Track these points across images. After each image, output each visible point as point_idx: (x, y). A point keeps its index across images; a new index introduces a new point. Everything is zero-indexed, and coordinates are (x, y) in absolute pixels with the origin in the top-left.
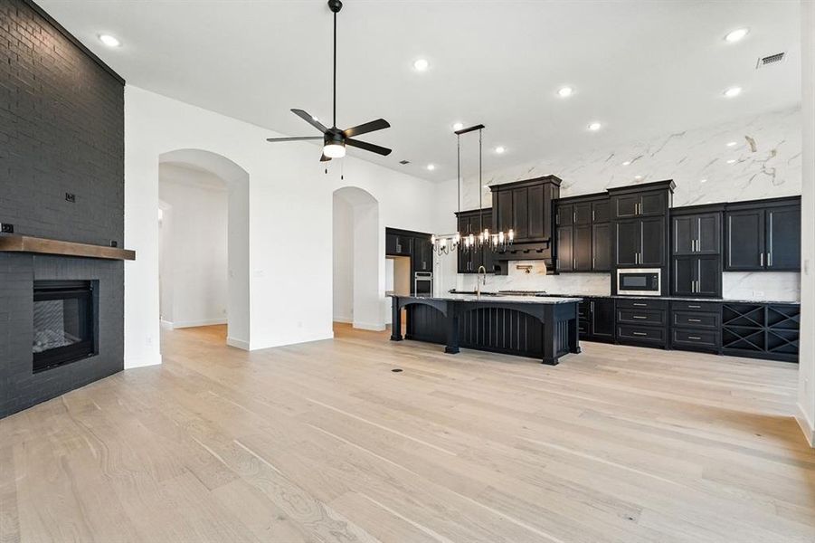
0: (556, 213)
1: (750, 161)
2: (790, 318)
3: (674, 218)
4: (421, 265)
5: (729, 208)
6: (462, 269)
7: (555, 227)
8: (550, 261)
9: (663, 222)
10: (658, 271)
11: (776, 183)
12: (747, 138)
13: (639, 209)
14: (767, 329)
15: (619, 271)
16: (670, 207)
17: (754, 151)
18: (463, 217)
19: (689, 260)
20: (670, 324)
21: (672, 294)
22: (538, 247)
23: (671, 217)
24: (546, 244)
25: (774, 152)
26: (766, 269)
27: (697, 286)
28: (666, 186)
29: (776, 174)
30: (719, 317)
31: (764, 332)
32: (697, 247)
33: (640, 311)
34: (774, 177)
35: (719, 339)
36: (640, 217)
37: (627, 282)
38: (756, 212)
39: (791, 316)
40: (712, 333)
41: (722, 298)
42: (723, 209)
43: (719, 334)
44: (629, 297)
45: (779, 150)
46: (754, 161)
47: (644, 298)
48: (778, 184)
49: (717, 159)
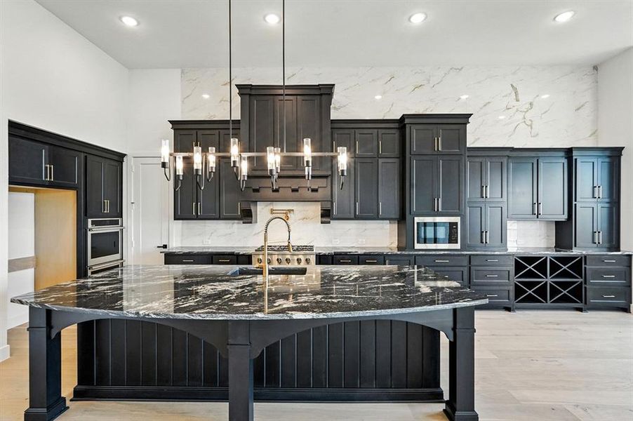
0: (333, 138)
1: (515, 109)
2: (564, 268)
4: (100, 206)
5: (511, 154)
6: (182, 213)
9: (462, 163)
10: (457, 219)
11: (533, 134)
12: (512, 86)
14: (548, 280)
15: (418, 219)
16: (467, 145)
17: (517, 100)
18: (181, 128)
19: (480, 207)
20: (470, 282)
24: (325, 180)
25: (531, 104)
27: (487, 237)
28: (465, 121)
29: (533, 126)
32: (487, 194)
34: (531, 128)
35: (512, 294)
36: (440, 153)
40: (507, 288)
41: (507, 250)
44: (431, 253)
45: (534, 103)
46: (517, 110)
47: (446, 252)
48: (534, 136)
49: (489, 103)
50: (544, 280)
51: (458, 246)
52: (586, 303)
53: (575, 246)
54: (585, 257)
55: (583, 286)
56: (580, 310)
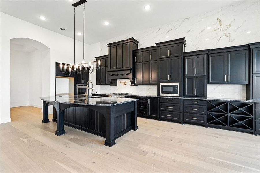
0: (135, 56)
1: (219, 30)
2: (240, 109)
3: (185, 57)
5: (210, 52)
6: (98, 83)
7: (135, 63)
8: (132, 79)
9: (180, 60)
10: (178, 84)
11: (230, 40)
12: (217, 19)
13: (169, 53)
14: (229, 114)
15: (161, 84)
16: (184, 52)
17: (221, 25)
19: (192, 78)
20: (183, 111)
21: (184, 96)
22: (126, 72)
23: (184, 57)
24: (129, 71)
25: (229, 25)
26: (228, 83)
27: (196, 92)
28: (181, 41)
30: (206, 107)
31: (227, 116)
32: (196, 72)
33: (170, 104)
34: (230, 37)
35: (206, 119)
36: (170, 57)
37: (165, 89)
38: (222, 54)
39: (240, 108)
40: (202, 116)
41: (207, 98)
42: (207, 52)
43: (206, 117)
44: (165, 97)
45: (231, 24)
46: (221, 30)
47: (172, 97)
48: (231, 41)
49: (204, 30)
50: (227, 114)
51: (178, 95)
52: (255, 130)
53: (252, 98)
54: (255, 104)
55: (254, 120)
56: (252, 133)
